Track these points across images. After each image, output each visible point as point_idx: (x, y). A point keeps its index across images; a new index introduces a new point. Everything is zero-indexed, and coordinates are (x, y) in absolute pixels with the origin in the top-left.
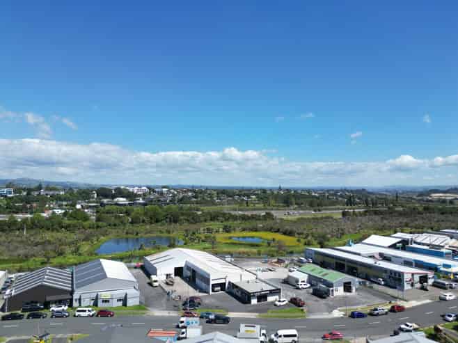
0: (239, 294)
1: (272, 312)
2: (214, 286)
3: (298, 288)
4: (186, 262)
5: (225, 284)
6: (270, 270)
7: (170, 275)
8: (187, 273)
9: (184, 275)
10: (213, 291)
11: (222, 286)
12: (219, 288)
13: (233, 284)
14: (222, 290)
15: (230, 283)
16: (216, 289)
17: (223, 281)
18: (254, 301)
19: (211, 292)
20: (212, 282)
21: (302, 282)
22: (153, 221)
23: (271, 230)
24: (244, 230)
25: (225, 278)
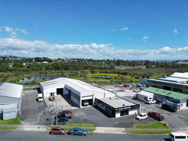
0: (104, 108)
1: (137, 127)
2: (83, 101)
3: (148, 104)
4: (65, 84)
5: (92, 100)
6: (122, 91)
7: (53, 93)
8: (65, 92)
9: (64, 94)
10: (83, 105)
11: (90, 101)
12: (88, 103)
13: (98, 100)
14: (90, 104)
15: (96, 99)
16: (85, 104)
17: (91, 98)
18: (118, 115)
19: (81, 107)
20: (82, 99)
21: (150, 99)
22: (56, 69)
23: (114, 73)
24: (101, 72)
25: (92, 96)
